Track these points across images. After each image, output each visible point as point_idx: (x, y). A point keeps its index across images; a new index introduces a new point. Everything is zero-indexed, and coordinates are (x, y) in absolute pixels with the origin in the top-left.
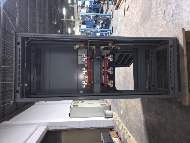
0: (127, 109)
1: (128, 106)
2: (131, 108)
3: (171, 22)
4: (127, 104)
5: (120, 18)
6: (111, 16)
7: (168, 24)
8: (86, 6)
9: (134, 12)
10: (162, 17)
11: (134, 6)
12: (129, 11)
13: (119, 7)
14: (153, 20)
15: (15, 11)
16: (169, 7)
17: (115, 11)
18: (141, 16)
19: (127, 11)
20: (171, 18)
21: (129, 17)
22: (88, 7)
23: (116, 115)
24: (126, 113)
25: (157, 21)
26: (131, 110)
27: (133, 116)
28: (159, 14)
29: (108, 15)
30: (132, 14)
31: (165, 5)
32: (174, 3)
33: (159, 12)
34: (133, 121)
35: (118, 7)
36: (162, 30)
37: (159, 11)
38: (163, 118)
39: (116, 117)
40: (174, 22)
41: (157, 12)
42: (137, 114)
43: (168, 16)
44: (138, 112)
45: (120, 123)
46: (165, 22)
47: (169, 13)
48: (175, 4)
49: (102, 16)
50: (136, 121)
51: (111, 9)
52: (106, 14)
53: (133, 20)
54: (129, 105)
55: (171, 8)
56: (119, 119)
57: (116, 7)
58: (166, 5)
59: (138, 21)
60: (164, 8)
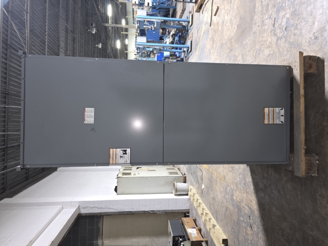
0: (211, 180)
1: (212, 177)
2: (218, 180)
3: (284, 39)
4: (212, 173)
5: (204, 27)
6: (189, 22)
7: (279, 42)
8: (146, 4)
9: (226, 17)
10: (270, 30)
11: (226, 7)
12: (219, 16)
13: (203, 8)
14: (256, 33)
15: (24, 10)
16: (282, 14)
17: (196, 15)
18: (238, 25)
19: (215, 15)
20: (284, 33)
21: (218, 26)
22: (151, 5)
23: (193, 190)
24: (210, 187)
25: (262, 36)
26: (218, 183)
27: (221, 192)
28: (266, 25)
29: (185, 21)
30: (223, 22)
31: (275, 10)
32: (289, 8)
33: (266, 22)
34: (221, 201)
35: (200, 8)
36: (270, 52)
37: (267, 19)
38: (266, 197)
39: (194, 194)
40: (288, 39)
41: (263, 21)
42: (226, 189)
43: (280, 28)
44: (228, 185)
45: (200, 203)
46: (274, 39)
47: (280, 24)
48: (291, 9)
49: (174, 21)
50: (225, 201)
51: (190, 10)
52: (180, 19)
53: (224, 33)
54: (214, 174)
55: (284, 16)
56: (199, 198)
57: (198, 7)
58: (277, 10)
59: (232, 34)
60: (274, 16)
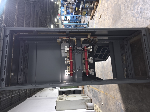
0: (106, 99)
1: (107, 97)
2: (111, 98)
3: (140, 17)
4: (106, 95)
5: (95, 25)
6: (87, 25)
7: (138, 19)
9: (106, 18)
10: (131, 16)
11: (105, 13)
12: (102, 18)
13: (93, 17)
14: (123, 19)
16: (137, 6)
17: (90, 21)
18: (113, 19)
19: (100, 18)
20: (140, 15)
21: (102, 23)
23: (97, 106)
24: (106, 103)
25: (127, 20)
26: (111, 100)
27: (113, 105)
28: (128, 14)
30: (104, 20)
32: (141, 2)
34: (114, 111)
36: (133, 26)
37: (128, 11)
38: (144, 105)
40: (143, 16)
41: (126, 13)
42: (117, 103)
43: (137, 13)
44: (117, 101)
46: (134, 19)
47: (137, 11)
50: (116, 110)
51: (87, 20)
53: (106, 24)
54: (108, 95)
56: (100, 110)
58: (134, 5)
59: (110, 24)
60: (132, 8)
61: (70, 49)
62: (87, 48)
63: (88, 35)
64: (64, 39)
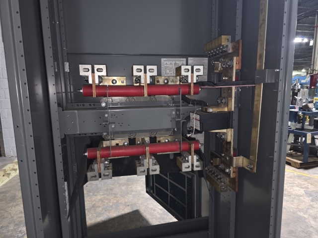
50: (5, 223)
61: (192, 85)
62: (193, 153)
63: (245, 159)
64: (232, 60)
